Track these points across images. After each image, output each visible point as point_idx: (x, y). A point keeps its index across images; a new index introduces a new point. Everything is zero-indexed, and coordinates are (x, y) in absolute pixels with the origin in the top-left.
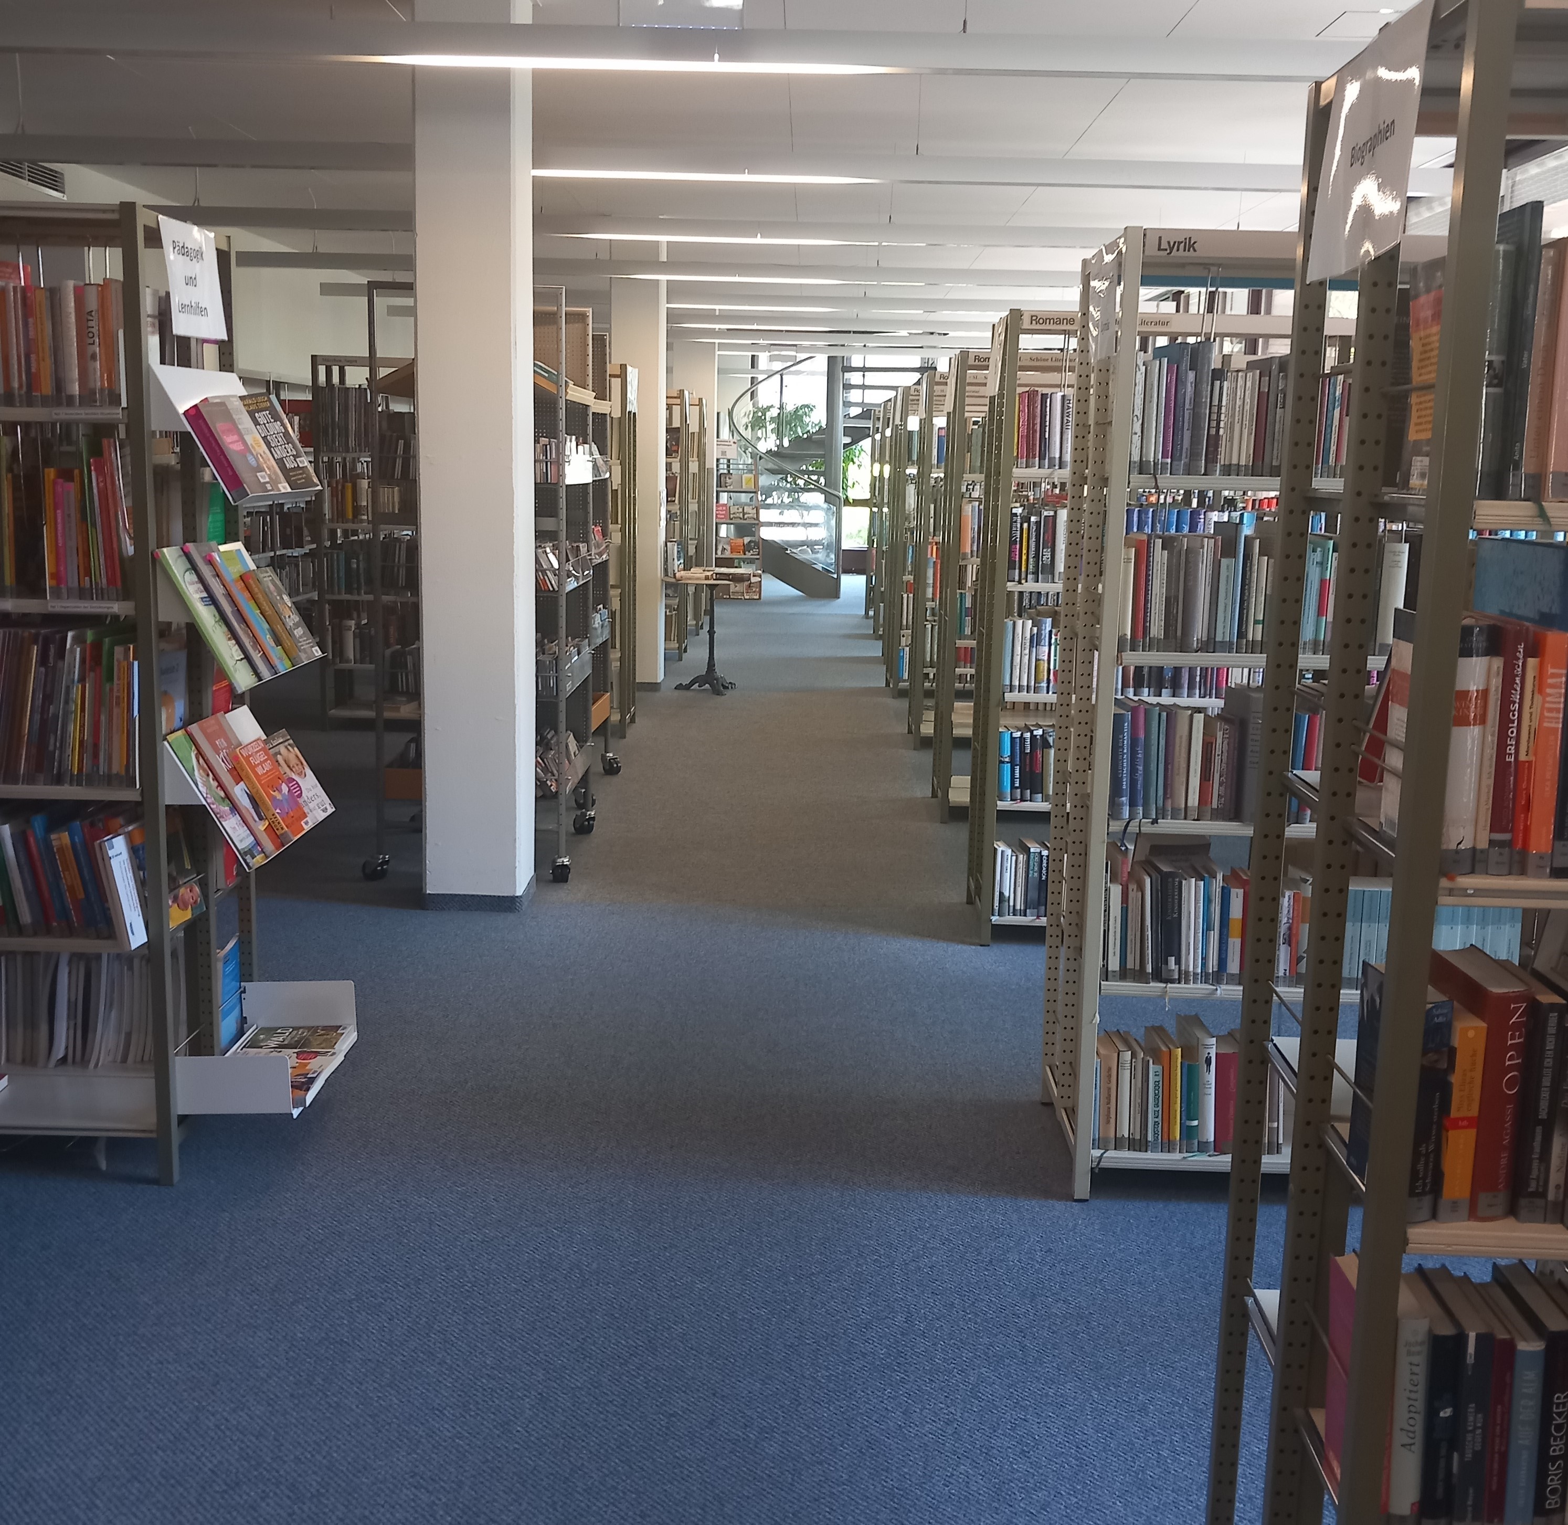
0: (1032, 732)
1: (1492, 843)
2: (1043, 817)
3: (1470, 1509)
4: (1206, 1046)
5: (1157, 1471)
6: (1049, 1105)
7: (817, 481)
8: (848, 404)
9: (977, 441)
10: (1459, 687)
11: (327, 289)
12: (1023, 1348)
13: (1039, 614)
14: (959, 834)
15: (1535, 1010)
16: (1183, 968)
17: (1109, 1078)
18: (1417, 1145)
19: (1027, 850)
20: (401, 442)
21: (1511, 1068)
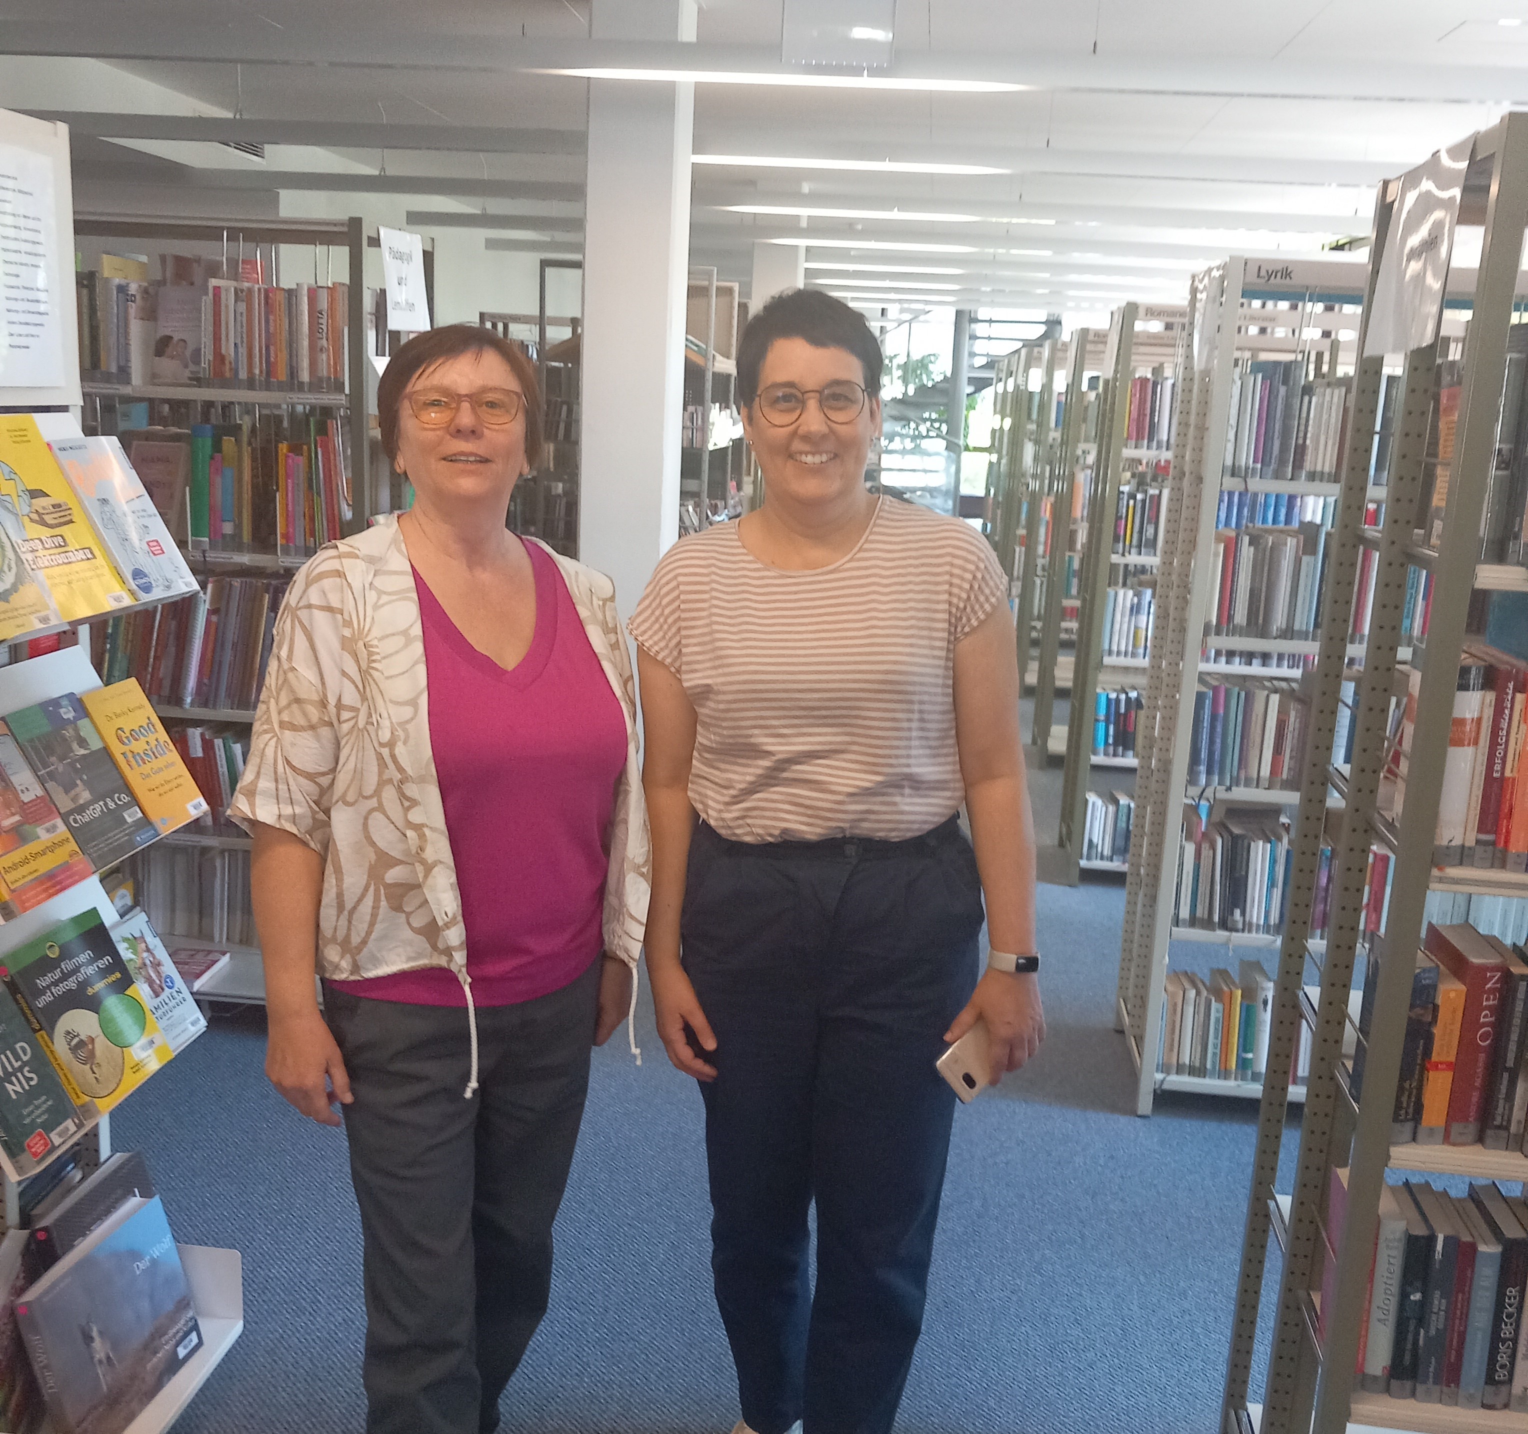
0: (1127, 694)
1: (1478, 842)
2: (1131, 771)
3: (1431, 1374)
4: (1263, 989)
5: (1191, 1344)
6: (1121, 1032)
7: (939, 429)
8: (972, 355)
9: (1092, 413)
10: (1457, 714)
11: (491, 244)
12: (1083, 1237)
13: (1141, 584)
14: (1055, 781)
15: (1507, 977)
16: (1247, 919)
17: (1175, 1012)
18: (1402, 1079)
19: (1116, 802)
20: (565, 408)
21: (1484, 1025)
